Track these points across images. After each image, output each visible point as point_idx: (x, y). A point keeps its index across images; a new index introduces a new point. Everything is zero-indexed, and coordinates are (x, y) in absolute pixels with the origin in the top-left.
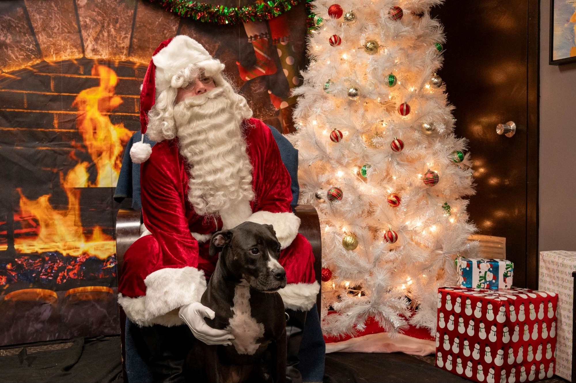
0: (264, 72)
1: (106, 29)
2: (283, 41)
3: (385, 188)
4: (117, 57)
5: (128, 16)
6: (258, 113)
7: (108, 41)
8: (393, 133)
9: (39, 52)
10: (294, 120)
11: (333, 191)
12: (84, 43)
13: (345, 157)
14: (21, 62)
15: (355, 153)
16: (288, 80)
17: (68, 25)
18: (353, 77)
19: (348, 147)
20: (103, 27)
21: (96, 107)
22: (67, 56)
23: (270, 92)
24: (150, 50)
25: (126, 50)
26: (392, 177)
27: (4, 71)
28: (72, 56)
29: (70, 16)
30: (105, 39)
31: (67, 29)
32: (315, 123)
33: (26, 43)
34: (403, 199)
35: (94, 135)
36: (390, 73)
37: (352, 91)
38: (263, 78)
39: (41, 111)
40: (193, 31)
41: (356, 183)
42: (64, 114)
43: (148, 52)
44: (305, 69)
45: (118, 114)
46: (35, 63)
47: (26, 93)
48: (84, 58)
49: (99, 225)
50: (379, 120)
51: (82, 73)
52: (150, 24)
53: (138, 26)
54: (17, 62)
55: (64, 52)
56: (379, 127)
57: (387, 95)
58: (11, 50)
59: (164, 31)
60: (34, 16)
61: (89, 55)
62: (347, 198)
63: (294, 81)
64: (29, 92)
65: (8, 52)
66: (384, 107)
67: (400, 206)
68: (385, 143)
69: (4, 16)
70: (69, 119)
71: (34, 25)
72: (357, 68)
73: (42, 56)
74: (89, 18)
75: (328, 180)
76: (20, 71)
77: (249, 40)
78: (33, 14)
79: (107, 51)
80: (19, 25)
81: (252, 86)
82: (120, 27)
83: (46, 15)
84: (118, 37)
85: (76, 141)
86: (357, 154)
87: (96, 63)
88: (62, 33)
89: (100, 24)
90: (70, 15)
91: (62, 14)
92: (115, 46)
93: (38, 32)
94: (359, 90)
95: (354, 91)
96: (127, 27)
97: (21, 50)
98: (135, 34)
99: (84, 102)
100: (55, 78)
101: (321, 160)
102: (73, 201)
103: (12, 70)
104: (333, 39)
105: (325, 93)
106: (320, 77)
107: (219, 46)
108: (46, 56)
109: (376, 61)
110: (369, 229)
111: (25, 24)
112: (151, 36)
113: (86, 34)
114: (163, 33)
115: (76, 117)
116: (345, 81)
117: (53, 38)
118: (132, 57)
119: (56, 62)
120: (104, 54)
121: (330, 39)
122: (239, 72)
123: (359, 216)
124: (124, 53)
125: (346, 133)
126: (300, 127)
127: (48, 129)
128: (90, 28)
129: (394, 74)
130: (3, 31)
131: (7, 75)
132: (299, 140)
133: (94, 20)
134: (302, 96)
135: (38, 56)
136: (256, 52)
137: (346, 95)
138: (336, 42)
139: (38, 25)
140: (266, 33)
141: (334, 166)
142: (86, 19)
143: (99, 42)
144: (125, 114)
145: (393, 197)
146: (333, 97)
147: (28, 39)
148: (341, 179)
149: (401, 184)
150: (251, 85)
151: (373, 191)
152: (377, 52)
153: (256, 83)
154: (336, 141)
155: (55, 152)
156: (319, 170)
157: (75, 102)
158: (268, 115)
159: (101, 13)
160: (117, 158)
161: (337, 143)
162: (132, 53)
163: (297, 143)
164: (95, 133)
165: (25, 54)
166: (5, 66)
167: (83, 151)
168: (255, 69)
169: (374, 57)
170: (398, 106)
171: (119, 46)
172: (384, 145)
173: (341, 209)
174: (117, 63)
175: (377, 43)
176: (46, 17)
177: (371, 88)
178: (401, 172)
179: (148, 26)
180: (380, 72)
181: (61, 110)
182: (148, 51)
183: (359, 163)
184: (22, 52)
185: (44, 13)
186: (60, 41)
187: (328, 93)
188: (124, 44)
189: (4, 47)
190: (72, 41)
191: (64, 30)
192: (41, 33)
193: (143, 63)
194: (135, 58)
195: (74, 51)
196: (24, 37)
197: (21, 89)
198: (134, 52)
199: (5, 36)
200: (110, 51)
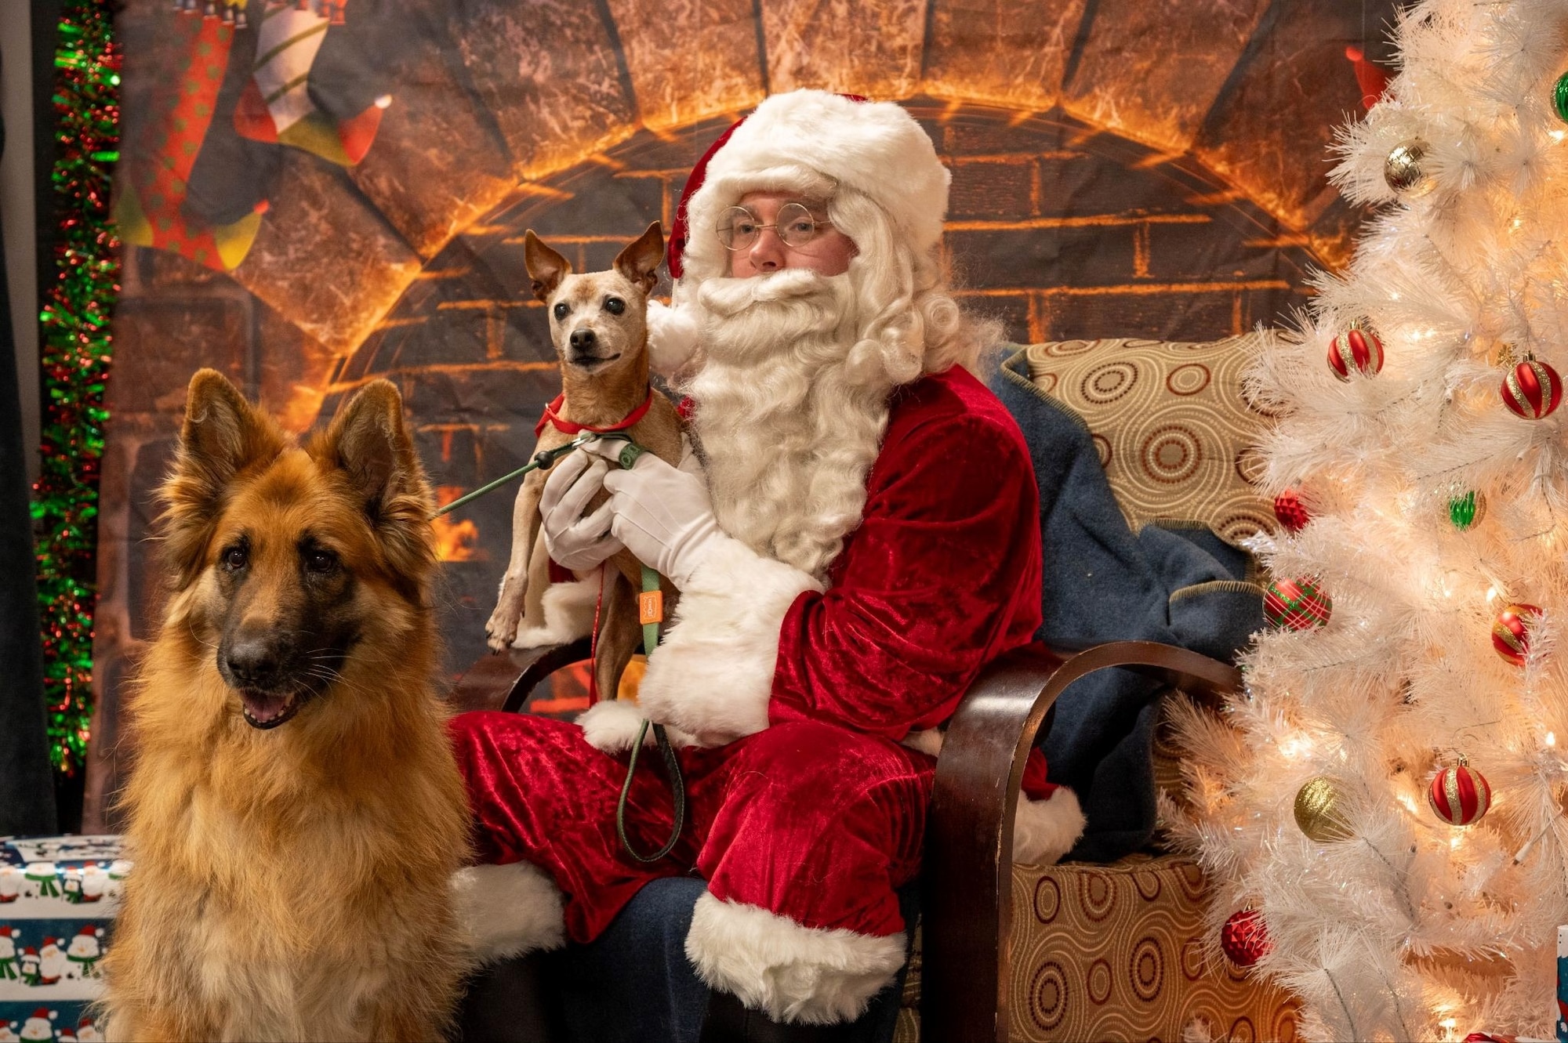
4: (882, 85)
7: (851, 31)
9: (628, 104)
12: (769, 51)
14: (576, 140)
22: (716, 104)
24: (999, 46)
25: (914, 56)
27: (526, 176)
28: (728, 101)
30: (839, 26)
31: (718, 8)
33: (593, 76)
43: (991, 56)
46: (618, 140)
47: (585, 245)
54: (564, 141)
55: (705, 92)
58: (550, 105)
64: (594, 239)
65: (539, 112)
71: (618, 12)
73: (638, 111)
76: (570, 172)
79: (845, 71)
80: (574, 20)
84: (885, 13)
88: (702, 28)
92: (873, 48)
93: (630, 33)
97: (577, 100)
100: (674, 186)
103: (548, 170)
108: (650, 112)
111: (588, 13)
113: (775, 19)
117: (674, 46)
118: (935, 78)
119: (681, 131)
120: (835, 81)
124: (907, 70)
130: (528, 45)
131: (536, 190)
135: (626, 115)
139: (628, 11)
143: (819, 40)
147: (598, 60)
162: (934, 66)
165: (588, 113)
166: (529, 161)
171: (887, 45)
182: (992, 49)
184: (580, 108)
186: (695, 55)
188: (904, 35)
189: (528, 98)
190: (732, 48)
191: (707, 14)
192: (638, 34)
193: (970, 99)
194: (945, 82)
195: (736, 85)
196: (588, 55)
197: (573, 232)
198: (942, 59)
199: (535, 62)
200: (856, 69)
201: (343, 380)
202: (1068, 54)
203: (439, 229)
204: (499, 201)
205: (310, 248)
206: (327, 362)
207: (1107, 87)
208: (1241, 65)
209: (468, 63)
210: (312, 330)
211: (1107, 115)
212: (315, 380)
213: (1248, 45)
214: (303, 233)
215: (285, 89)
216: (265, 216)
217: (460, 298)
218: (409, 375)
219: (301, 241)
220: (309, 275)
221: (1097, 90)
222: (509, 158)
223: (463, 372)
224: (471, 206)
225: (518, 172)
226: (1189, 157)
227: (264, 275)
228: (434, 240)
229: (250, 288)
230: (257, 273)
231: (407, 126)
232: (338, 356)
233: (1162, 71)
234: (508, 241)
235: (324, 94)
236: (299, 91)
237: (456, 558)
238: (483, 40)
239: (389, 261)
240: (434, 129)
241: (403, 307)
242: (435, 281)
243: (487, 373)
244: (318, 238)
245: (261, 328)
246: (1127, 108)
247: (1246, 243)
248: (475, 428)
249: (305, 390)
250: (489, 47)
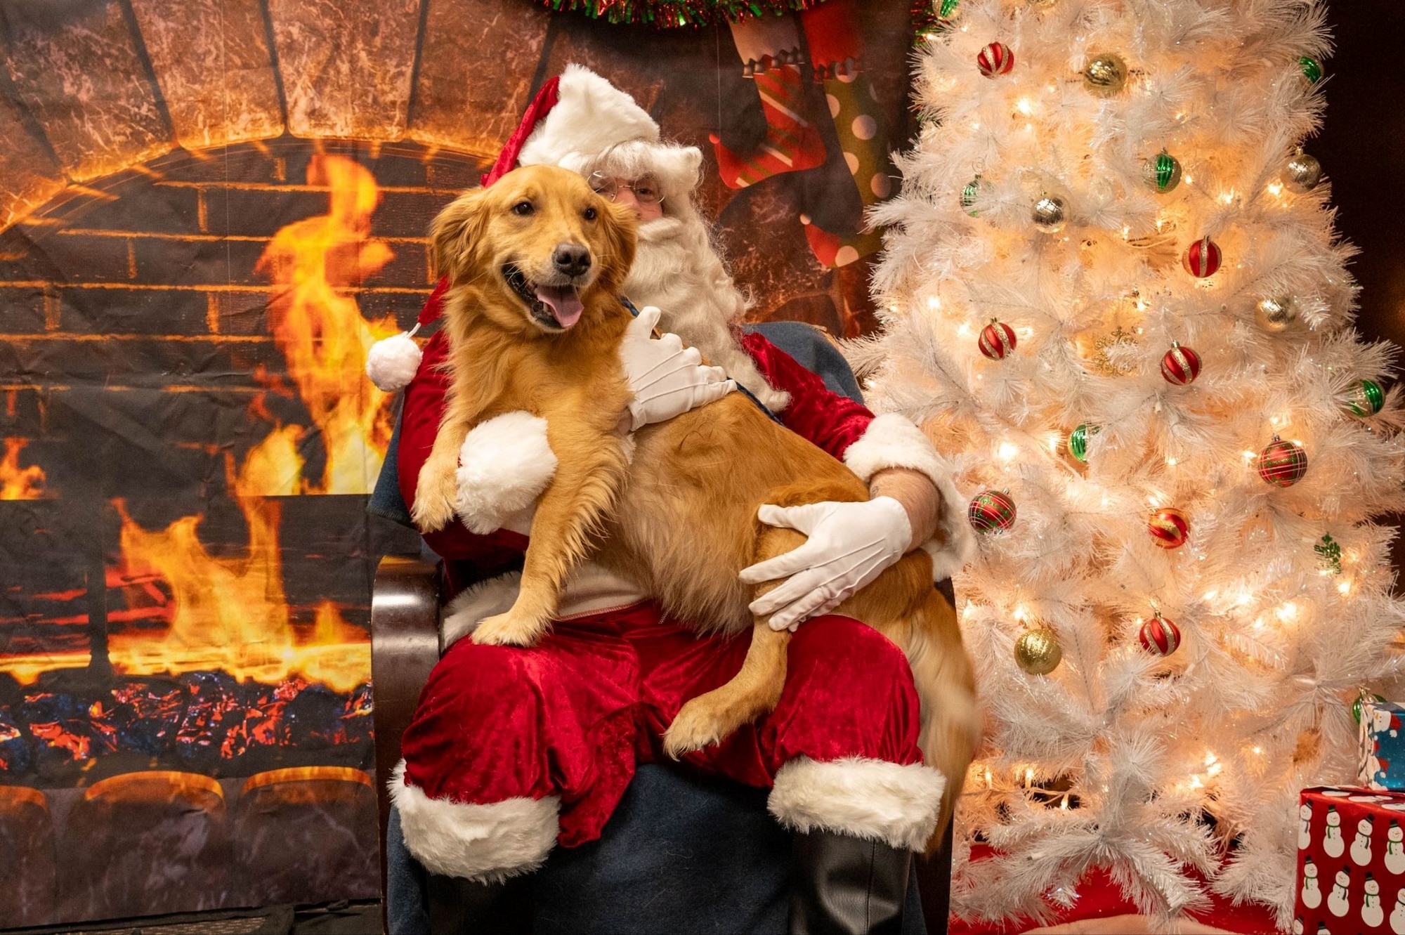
0: (788, 162)
1: (345, 53)
2: (844, 73)
3: (1142, 493)
4: (377, 129)
5: (406, 15)
6: (772, 281)
7: (352, 85)
8: (1170, 330)
9: (165, 125)
10: (875, 298)
11: (988, 504)
12: (287, 94)
13: (1022, 404)
14: (118, 152)
15: (1051, 389)
16: (859, 184)
17: (244, 46)
18: (1048, 166)
19: (1031, 373)
20: (337, 47)
21: (321, 271)
22: (242, 132)
23: (805, 221)
24: (468, 108)
25: (402, 110)
26: (1163, 459)
27: (74, 179)
28: (254, 131)
29: (248, 21)
30: (343, 80)
31: (240, 57)
32: (934, 303)
33: (132, 100)
34: (1196, 523)
35: (315, 352)
36: (1159, 151)
37: (1046, 206)
38: (787, 178)
39: (173, 287)
40: (586, 50)
41: (1056, 478)
42: (233, 293)
43: (461, 116)
44: (906, 147)
45: (380, 290)
46: (156, 155)
47: (132, 239)
48: (287, 136)
49: (333, 600)
50: (1125, 292)
51: (282, 178)
52: (467, 35)
53: (433, 40)
54: (107, 152)
55: (233, 123)
56: (1125, 311)
57: (1152, 217)
58: (93, 121)
59: (505, 52)
60: (150, 22)
61: (301, 127)
62: (1028, 523)
63: (875, 185)
64: (140, 234)
65: (83, 126)
66: (1140, 255)
67: (1187, 545)
68: (1144, 359)
69: (72, 27)
70: (248, 308)
71: (153, 49)
72: (1060, 139)
73: (174, 133)
74: (298, 24)
75: (973, 471)
76: (115, 178)
77: (746, 70)
78: (147, 18)
79: (349, 116)
80: (114, 51)
81: (754, 204)
82: (385, 47)
83: (184, 20)
84: (379, 74)
85: (268, 369)
86: (1059, 394)
87: (320, 148)
88: (227, 70)
89: (328, 40)
90: (248, 16)
91: (226, 16)
92: (370, 100)
93: (163, 67)
94: (1065, 203)
95: (1051, 208)
96: (401, 45)
97: (118, 119)
98: (426, 65)
99: (288, 259)
100: (209, 195)
101: (952, 411)
102: (262, 533)
103: (94, 175)
104: (990, 55)
105: (964, 216)
106: (951, 172)
107: (661, 91)
108: (185, 134)
109: (1116, 116)
110: (1094, 612)
111: (126, 47)
112: (469, 67)
113: (291, 70)
114: (503, 60)
115: (267, 300)
116: (1023, 177)
117: (202, 83)
118: (418, 129)
119: (212, 152)
120: (340, 123)
121: (982, 56)
122: (716, 163)
123: (1064, 576)
124: (397, 120)
125: (1025, 333)
126: (892, 319)
127: (194, 335)
128: (301, 52)
129: (1173, 154)
130: (70, 69)
131: (83, 191)
132: (889, 356)
133: (313, 30)
134: (898, 226)
136: (767, 104)
137: (1027, 220)
138: (998, 64)
139: (163, 49)
140: (795, 48)
141: (988, 428)
142: (290, 28)
143: (328, 89)
144: (399, 290)
145: (1167, 519)
146: (990, 228)
147: (135, 88)
148: (1009, 465)
149: (1191, 482)
150: (752, 199)
151: (1105, 502)
152: (1121, 89)
153: (766, 194)
154: (996, 355)
155: (213, 399)
156: (944, 440)
157: (264, 258)
158: (800, 285)
159: (331, 8)
160: (379, 414)
161: (1000, 362)
162: (418, 118)
163: (882, 364)
164: (318, 344)
165: (128, 131)
166: (76, 166)
167: (288, 393)
168: (763, 155)
169: (1110, 106)
170: (1183, 249)
171: (381, 99)
172: (1140, 367)
173: (1011, 553)
174: (375, 149)
175: (1121, 62)
176: (183, 24)
177: (1101, 197)
178: (1191, 445)
179: (461, 41)
180: (1130, 148)
181: (227, 284)
182: (462, 110)
183: (1064, 419)
184: (121, 126)
185: (179, 14)
186: (223, 91)
187: (973, 214)
188: (394, 92)
189: (73, 114)
190: (255, 89)
191: (231, 60)
192: (170, 69)
193: (446, 146)
194: (426, 132)
195: (260, 119)
196: (126, 82)
197: (120, 228)
198: (423, 114)
199: (77, 82)
200: (357, 115)
204: (50, 198)
209: (14, 79)
217: (18, 278)
222: (58, 163)
223: (24, 340)
224: (26, 200)
225: (66, 175)
234: (62, 232)
237: (28, 497)
238: (27, 60)
243: (47, 342)
248: (39, 388)
250: (35, 67)
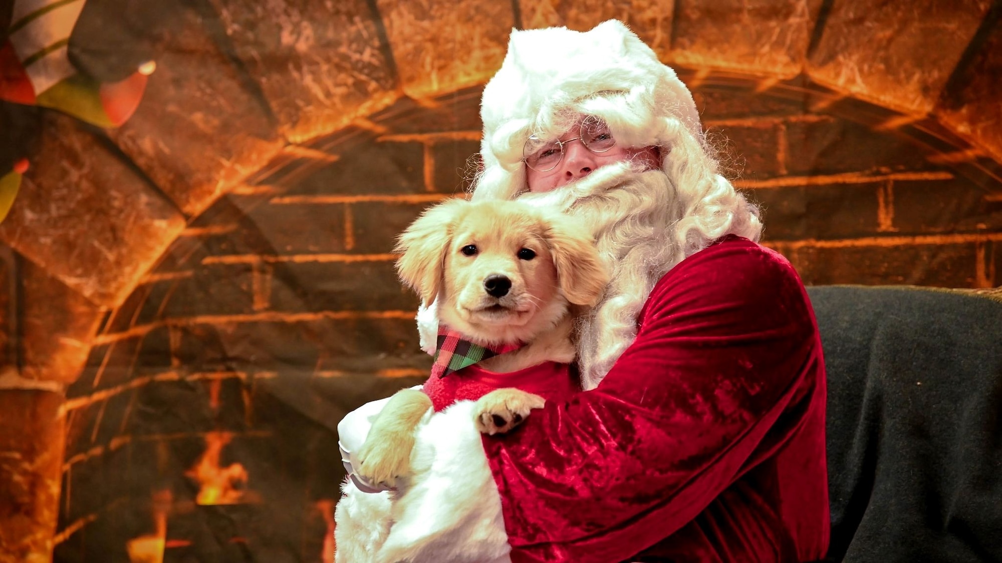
9: (390, 72)
14: (339, 106)
24: (746, 18)
25: (664, 28)
27: (292, 139)
33: (354, 46)
43: (737, 28)
46: (380, 106)
47: (349, 203)
54: (327, 107)
55: (464, 62)
58: (313, 73)
64: (358, 198)
65: (302, 79)
73: (399, 79)
76: (336, 135)
93: (389, 5)
97: (339, 68)
100: (438, 148)
103: (312, 134)
108: (411, 80)
117: (432, 18)
118: (683, 47)
119: (441, 98)
124: (657, 40)
130: (289, 16)
131: (301, 152)
135: (387, 82)
147: (359, 31)
162: (682, 36)
165: (350, 81)
166: (294, 124)
182: (738, 21)
184: (343, 76)
186: (453, 26)
188: (655, 8)
189: (291, 66)
192: (397, 7)
193: (718, 67)
195: (494, 55)
196: (348, 26)
197: (339, 191)
198: (691, 31)
199: (297, 31)
201: (110, 332)
202: (812, 24)
203: (205, 187)
204: (264, 163)
205: (72, 205)
206: (93, 315)
207: (850, 55)
208: (982, 32)
209: (230, 32)
210: (78, 285)
211: (851, 81)
212: (81, 333)
213: (989, 12)
214: (65, 191)
215: (43, 52)
216: (27, 175)
217: (225, 253)
218: (175, 327)
219: (63, 199)
220: (72, 233)
221: (841, 58)
222: (273, 122)
223: (230, 323)
224: (238, 167)
225: (283, 136)
226: (932, 119)
227: (26, 232)
228: (199, 198)
229: (13, 244)
230: (19, 231)
231: (171, 91)
232: (103, 309)
233: (904, 39)
234: (276, 201)
235: (85, 59)
236: (59, 54)
237: (227, 501)
238: (244, 10)
239: (152, 218)
240: (198, 94)
241: (168, 261)
242: (199, 237)
243: (255, 324)
244: (79, 196)
245: (25, 283)
246: (870, 74)
247: (989, 198)
248: (242, 375)
249: (71, 342)
250: (250, 17)
